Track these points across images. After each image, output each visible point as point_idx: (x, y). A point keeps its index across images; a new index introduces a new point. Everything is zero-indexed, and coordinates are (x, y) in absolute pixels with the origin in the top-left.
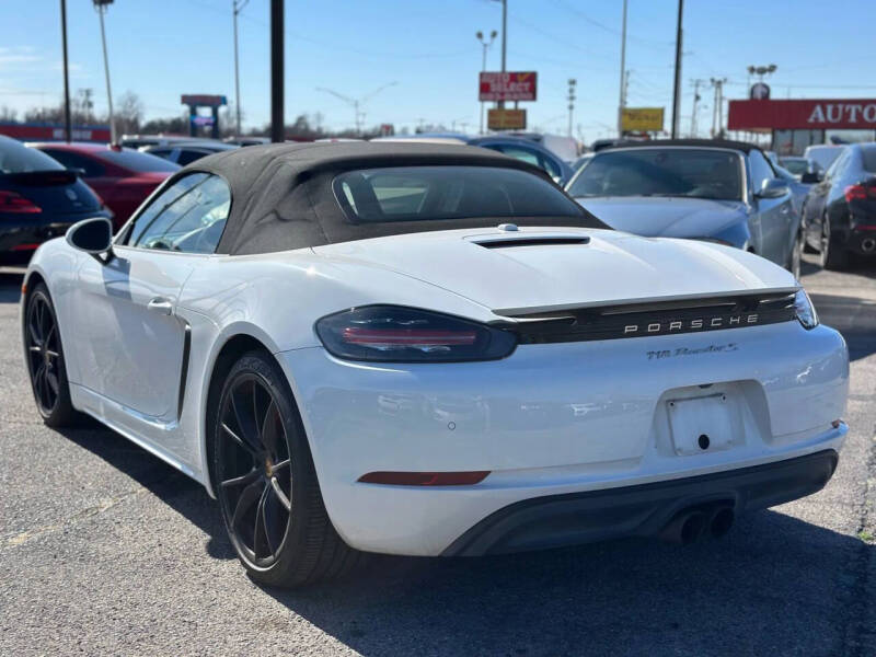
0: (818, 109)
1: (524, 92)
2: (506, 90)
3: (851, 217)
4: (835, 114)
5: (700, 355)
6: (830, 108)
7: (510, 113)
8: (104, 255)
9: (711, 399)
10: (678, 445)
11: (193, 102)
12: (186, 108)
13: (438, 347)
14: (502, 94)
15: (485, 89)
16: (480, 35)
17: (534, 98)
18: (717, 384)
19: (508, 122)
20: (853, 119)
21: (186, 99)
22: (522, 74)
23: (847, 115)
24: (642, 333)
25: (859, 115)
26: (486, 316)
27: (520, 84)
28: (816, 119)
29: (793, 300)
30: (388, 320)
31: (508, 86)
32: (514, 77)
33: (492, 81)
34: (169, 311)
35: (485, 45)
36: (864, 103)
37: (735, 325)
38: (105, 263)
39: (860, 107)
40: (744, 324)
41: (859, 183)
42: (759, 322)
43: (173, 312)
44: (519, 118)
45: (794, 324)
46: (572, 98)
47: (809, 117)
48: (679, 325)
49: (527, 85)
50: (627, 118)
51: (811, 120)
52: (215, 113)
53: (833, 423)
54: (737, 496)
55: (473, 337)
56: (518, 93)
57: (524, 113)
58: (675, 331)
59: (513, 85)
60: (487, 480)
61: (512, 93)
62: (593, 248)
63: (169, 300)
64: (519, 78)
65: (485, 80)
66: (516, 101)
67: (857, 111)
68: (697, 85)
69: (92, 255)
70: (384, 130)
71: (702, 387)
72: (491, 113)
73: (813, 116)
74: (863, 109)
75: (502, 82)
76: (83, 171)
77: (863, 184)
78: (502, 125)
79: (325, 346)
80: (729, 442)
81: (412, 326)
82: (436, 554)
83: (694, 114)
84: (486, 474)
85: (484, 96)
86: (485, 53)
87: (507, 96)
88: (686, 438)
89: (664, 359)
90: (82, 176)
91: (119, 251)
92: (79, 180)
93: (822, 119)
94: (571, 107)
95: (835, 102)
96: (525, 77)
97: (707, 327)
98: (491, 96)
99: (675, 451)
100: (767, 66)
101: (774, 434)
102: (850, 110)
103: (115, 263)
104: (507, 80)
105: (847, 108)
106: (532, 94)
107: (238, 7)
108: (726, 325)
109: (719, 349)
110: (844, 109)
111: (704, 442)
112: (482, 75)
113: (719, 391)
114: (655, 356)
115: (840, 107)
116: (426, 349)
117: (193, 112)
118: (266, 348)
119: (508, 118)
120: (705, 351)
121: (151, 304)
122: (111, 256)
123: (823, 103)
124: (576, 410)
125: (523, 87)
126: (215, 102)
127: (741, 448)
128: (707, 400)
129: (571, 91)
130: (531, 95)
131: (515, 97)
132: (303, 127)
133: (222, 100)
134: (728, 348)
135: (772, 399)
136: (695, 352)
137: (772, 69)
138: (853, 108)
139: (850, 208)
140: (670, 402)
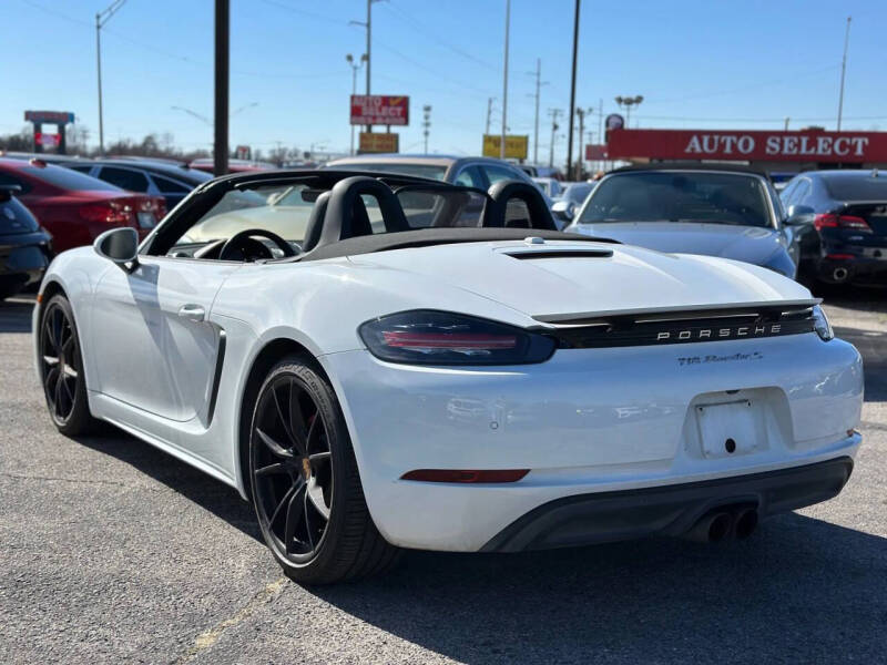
0: (695, 140)
1: (396, 116)
2: (378, 114)
3: (822, 245)
4: (711, 145)
5: (728, 362)
6: (706, 139)
7: (380, 136)
8: (129, 265)
9: (739, 405)
10: (706, 449)
11: (37, 118)
12: (29, 127)
13: (479, 350)
14: (374, 118)
15: (356, 112)
16: (350, 58)
17: (406, 123)
18: (745, 390)
19: (378, 146)
20: (728, 150)
21: (29, 116)
22: (395, 98)
23: (722, 146)
24: (673, 340)
25: (734, 146)
26: (526, 322)
27: (391, 109)
28: (693, 149)
29: (811, 313)
30: (430, 325)
31: (380, 110)
32: (386, 101)
33: (364, 104)
34: (201, 318)
35: (355, 68)
36: (739, 134)
37: (760, 335)
38: (131, 271)
39: (735, 139)
40: (768, 334)
41: (828, 212)
42: (782, 333)
43: (206, 318)
44: (390, 143)
45: (813, 335)
46: (427, 125)
47: (686, 147)
48: (708, 333)
49: (399, 109)
50: (491, 146)
51: (688, 150)
52: (62, 130)
53: (848, 432)
54: (761, 500)
55: (513, 342)
56: (390, 117)
57: (396, 137)
58: (705, 339)
59: (384, 109)
60: (526, 478)
61: (384, 118)
62: (617, 261)
63: (201, 307)
64: (392, 103)
65: (357, 103)
66: (389, 126)
67: (732, 141)
68: (555, 115)
69: (117, 263)
70: (240, 152)
71: (729, 392)
72: (362, 136)
73: (690, 146)
74: (738, 139)
75: (373, 105)
76: (19, 187)
77: (833, 213)
78: (375, 149)
79: (369, 349)
80: (755, 446)
81: (454, 331)
82: (475, 550)
83: (553, 143)
84: (525, 472)
85: (355, 119)
86: (355, 76)
87: (379, 120)
88: (714, 442)
89: (695, 366)
90: (17, 193)
91: (144, 260)
92: (14, 199)
93: (698, 150)
94: (426, 134)
95: (711, 133)
96: (397, 101)
97: (733, 336)
98: (362, 119)
99: (704, 454)
100: (634, 97)
101: (796, 439)
102: (725, 142)
103: (140, 271)
104: (378, 104)
105: (723, 139)
106: (404, 118)
107: (102, 19)
108: (751, 335)
109: (745, 357)
110: (719, 140)
111: (731, 446)
112: (353, 98)
113: (744, 397)
114: (686, 362)
115: (716, 138)
116: (468, 353)
117: (38, 129)
118: (307, 351)
119: (380, 143)
120: (733, 358)
121: (183, 311)
122: (136, 265)
123: (700, 134)
124: (620, 413)
125: (395, 112)
126: (62, 119)
127: (766, 452)
128: (734, 406)
129: (426, 117)
130: (402, 120)
131: (388, 121)
132: (151, 147)
133: (69, 117)
134: (753, 356)
135: (795, 406)
136: (725, 359)
137: (639, 100)
138: (729, 139)
139: (821, 237)
140: (699, 407)
